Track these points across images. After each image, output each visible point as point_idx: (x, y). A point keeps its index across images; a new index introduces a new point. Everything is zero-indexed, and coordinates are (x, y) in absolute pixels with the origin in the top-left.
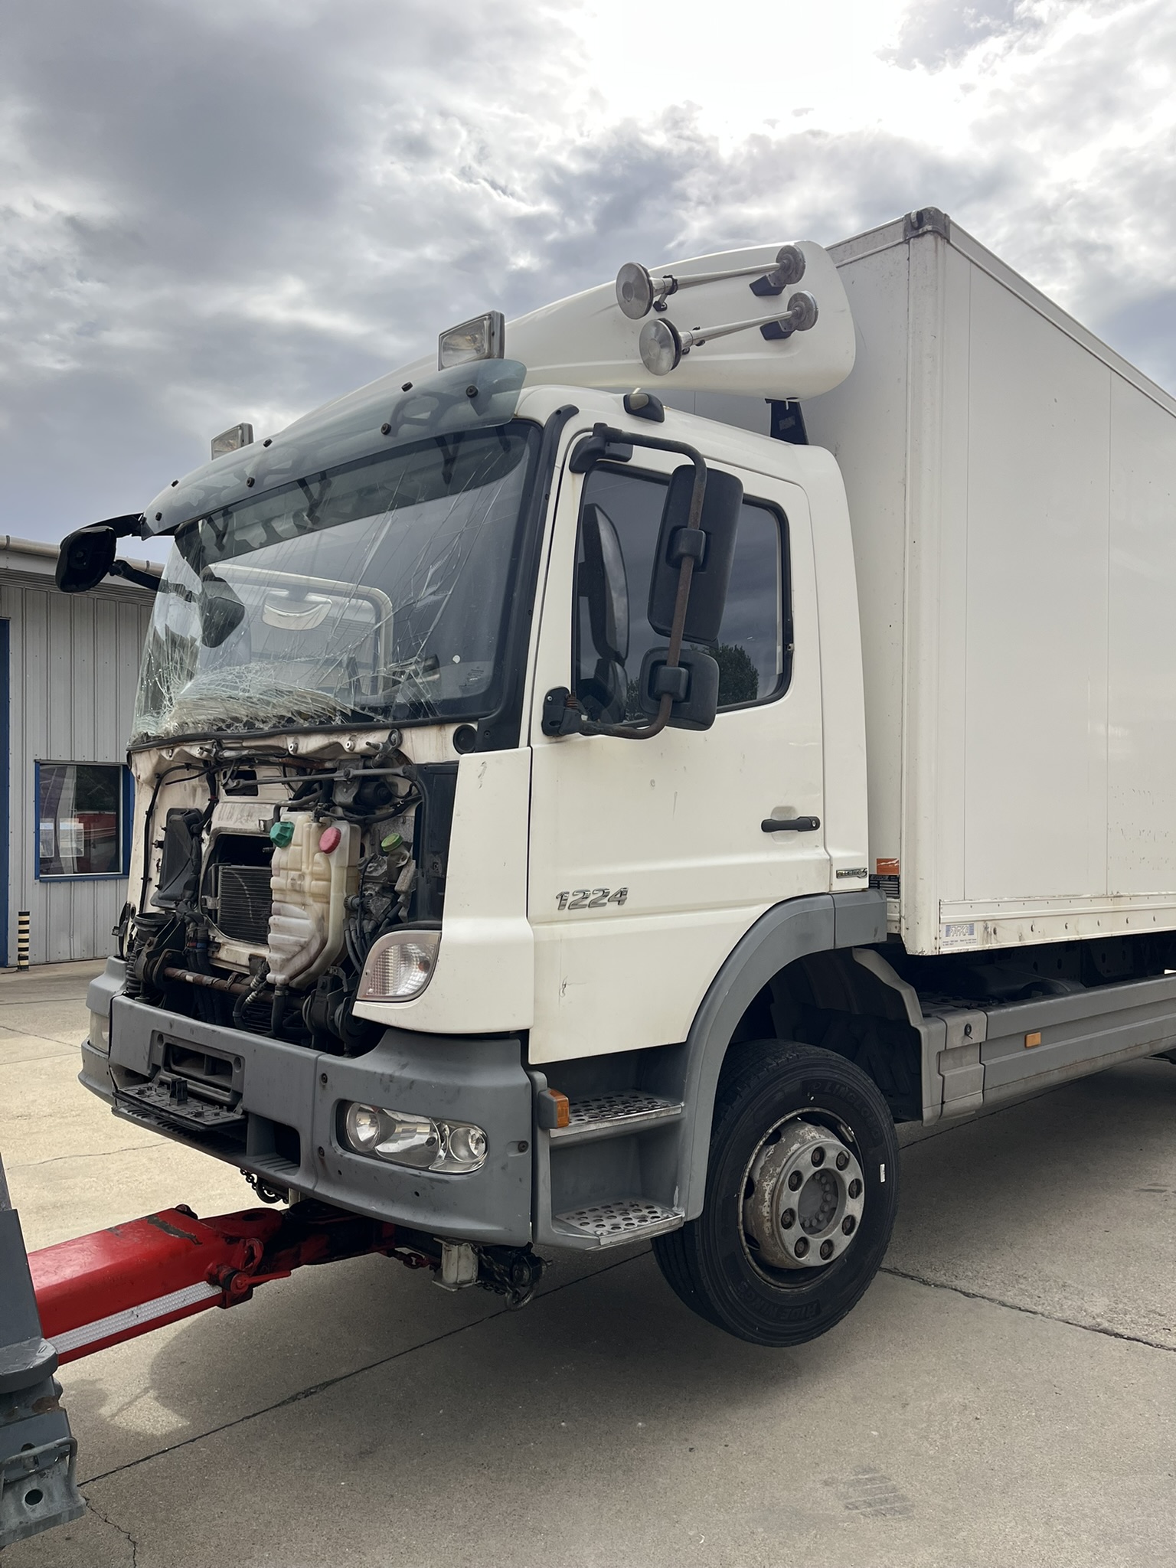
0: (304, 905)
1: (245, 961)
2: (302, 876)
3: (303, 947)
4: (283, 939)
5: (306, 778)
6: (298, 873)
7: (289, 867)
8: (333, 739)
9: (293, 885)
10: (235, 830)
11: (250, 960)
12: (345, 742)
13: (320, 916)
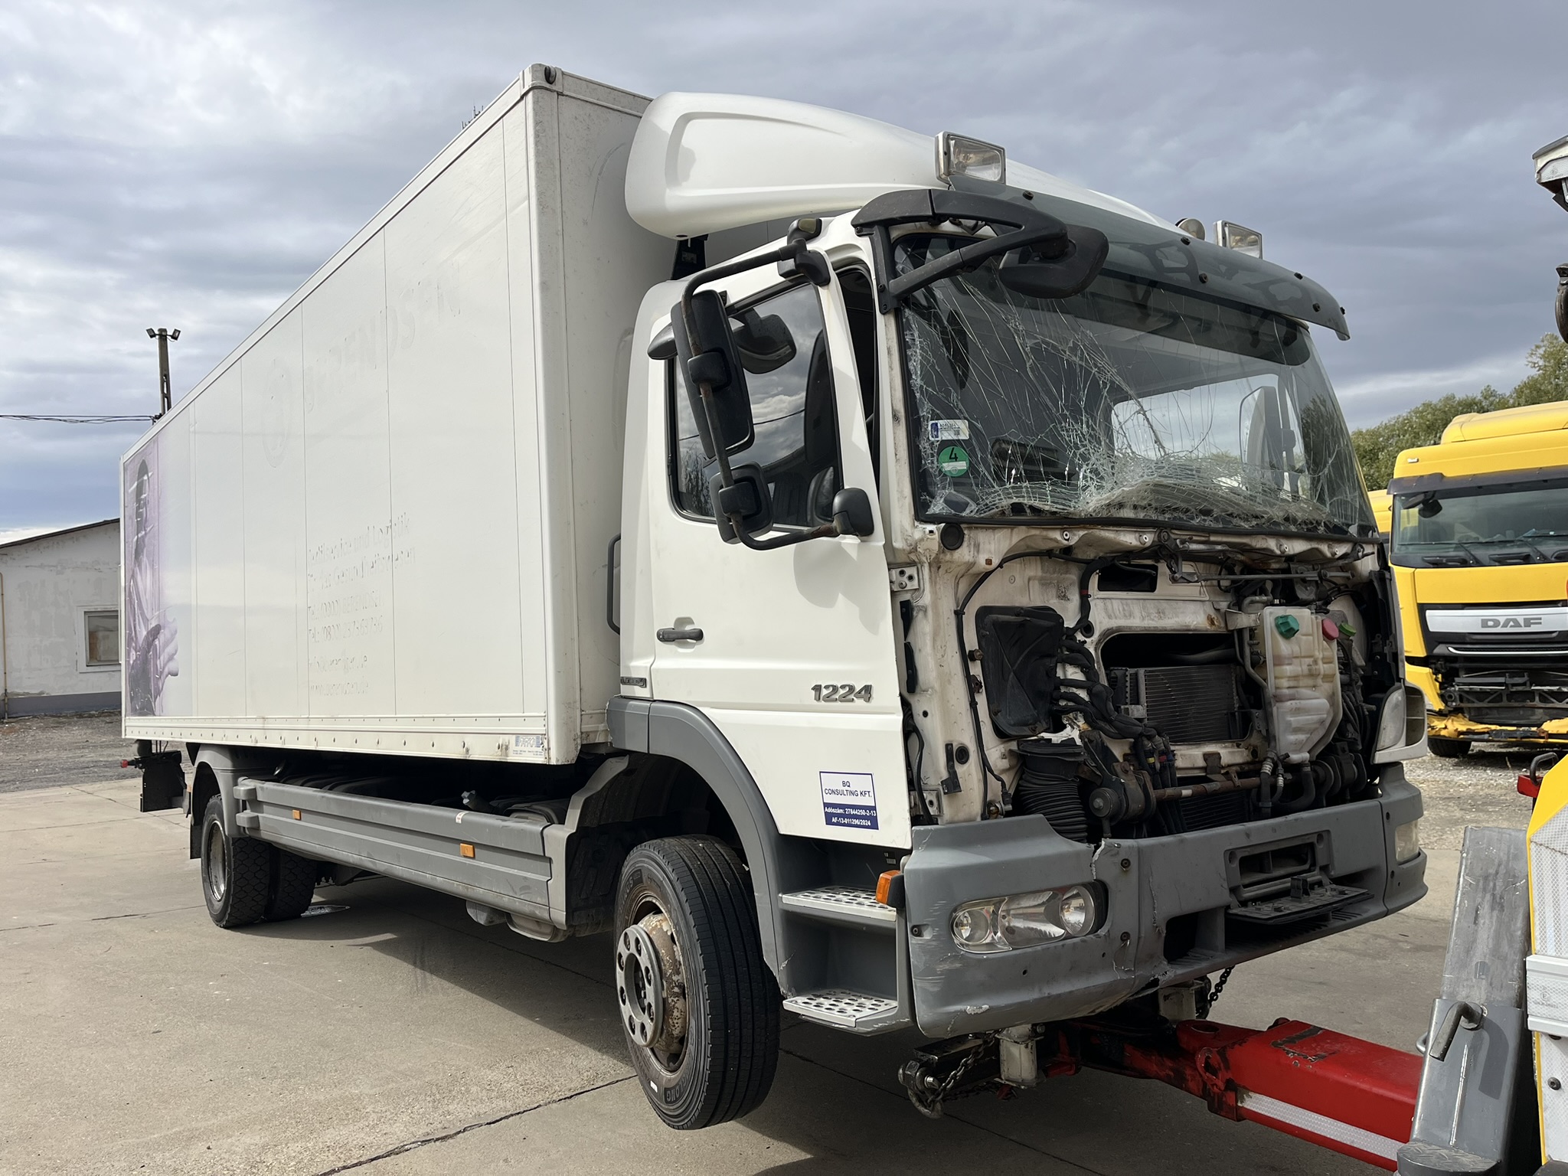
0: (1314, 687)
1: (1201, 763)
2: (1316, 662)
3: (1322, 722)
4: (1308, 720)
5: (1232, 577)
6: (1312, 659)
7: (1303, 655)
8: (1314, 545)
9: (1310, 670)
10: (1145, 629)
11: (1205, 760)
12: (1324, 548)
13: (1331, 693)
